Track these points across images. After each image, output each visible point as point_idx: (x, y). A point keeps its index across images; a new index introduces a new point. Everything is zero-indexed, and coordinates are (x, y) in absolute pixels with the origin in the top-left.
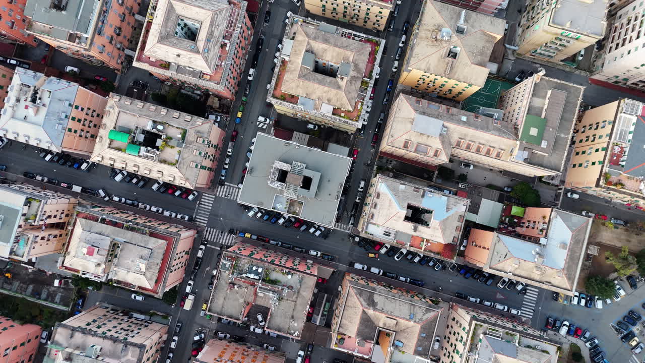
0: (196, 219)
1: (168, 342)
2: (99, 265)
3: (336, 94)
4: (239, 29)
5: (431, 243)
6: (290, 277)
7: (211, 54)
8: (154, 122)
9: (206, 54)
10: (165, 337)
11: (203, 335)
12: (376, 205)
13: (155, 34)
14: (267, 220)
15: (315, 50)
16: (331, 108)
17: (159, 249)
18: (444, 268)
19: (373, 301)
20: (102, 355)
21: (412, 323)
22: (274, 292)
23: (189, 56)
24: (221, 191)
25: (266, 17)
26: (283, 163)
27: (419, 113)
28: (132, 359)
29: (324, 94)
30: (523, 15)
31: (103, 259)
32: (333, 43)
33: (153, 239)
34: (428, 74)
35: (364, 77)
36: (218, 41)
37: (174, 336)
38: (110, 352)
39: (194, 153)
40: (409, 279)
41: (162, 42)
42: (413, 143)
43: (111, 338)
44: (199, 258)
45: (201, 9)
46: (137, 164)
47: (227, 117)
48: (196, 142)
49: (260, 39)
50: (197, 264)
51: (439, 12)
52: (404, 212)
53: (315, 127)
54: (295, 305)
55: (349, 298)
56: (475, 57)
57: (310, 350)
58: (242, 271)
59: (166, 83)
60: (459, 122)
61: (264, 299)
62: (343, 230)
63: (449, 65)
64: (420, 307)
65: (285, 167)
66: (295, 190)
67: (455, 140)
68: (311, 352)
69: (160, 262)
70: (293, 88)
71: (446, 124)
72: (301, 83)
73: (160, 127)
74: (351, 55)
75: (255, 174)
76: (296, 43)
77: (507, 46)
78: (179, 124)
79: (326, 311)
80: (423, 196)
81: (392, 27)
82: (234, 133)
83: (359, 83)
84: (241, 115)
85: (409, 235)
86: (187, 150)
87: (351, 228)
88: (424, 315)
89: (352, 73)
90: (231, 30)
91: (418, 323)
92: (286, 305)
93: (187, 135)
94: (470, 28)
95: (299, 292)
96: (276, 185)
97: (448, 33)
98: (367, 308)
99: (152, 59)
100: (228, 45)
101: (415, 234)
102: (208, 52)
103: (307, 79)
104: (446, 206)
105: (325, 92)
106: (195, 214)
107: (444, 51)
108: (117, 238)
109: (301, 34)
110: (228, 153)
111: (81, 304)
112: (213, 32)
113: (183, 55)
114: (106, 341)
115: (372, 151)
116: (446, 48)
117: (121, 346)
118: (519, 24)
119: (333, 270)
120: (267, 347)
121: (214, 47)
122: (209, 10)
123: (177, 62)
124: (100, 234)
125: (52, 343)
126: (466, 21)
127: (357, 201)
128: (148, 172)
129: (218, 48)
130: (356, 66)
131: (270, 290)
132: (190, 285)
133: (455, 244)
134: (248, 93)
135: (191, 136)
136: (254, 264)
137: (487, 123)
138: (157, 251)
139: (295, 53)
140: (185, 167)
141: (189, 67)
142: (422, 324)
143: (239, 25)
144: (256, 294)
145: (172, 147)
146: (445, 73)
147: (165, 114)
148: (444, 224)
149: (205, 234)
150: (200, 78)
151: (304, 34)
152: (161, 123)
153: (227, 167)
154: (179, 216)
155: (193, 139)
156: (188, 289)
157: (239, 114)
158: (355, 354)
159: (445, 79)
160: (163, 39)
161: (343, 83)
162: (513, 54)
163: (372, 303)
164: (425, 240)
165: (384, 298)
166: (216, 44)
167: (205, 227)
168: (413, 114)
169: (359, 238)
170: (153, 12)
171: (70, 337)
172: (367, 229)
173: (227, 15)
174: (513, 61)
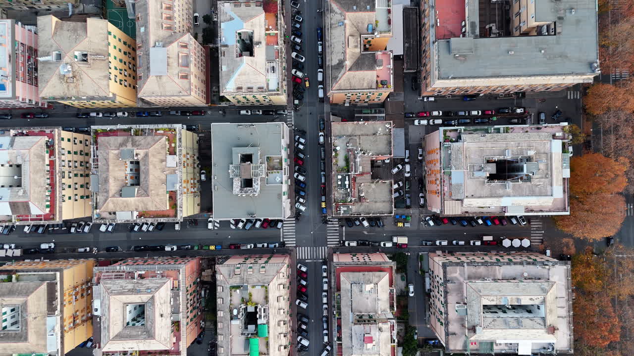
0: (323, 258)
1: (442, 249)
2: (380, 329)
3: (153, 155)
4: (122, 268)
5: (269, 27)
6: (338, 148)
7: (151, 285)
8: (232, 319)
9: (153, 290)
10: (439, 252)
11: (427, 219)
12: (249, 88)
13: (147, 344)
14: (304, 192)
15: (118, 188)
16: (170, 158)
17: (349, 278)
18: (298, 13)
19: (338, 64)
20: (463, 300)
21: (346, 22)
22: (355, 158)
23: (159, 305)
24: (290, 243)
25: (113, 251)
26: (234, 186)
27: (149, 73)
28: (458, 272)
29: (158, 168)
30: (39, 9)
31: (373, 327)
32: (106, 173)
33: (342, 286)
34: (112, 77)
35: (131, 135)
36: (137, 283)
37: (437, 245)
38: (459, 294)
39: (251, 273)
40: (319, 43)
41: (153, 335)
42: (181, 71)
43: (446, 297)
44: (358, 243)
45: (111, 308)
46: (277, 323)
47: (219, 259)
48: (240, 274)
49: (135, 250)
50: (364, 244)
51: (48, 82)
52: (246, 59)
53: (203, 173)
54: (362, 135)
55: (343, 88)
56: (79, 36)
57: (411, 116)
58: (346, 194)
59: (203, 326)
60: (147, 33)
61: (365, 165)
62: (293, 118)
63: (94, 58)
64: (331, 19)
65: (237, 183)
66: (257, 168)
67: (166, 33)
68: (412, 113)
69: (361, 274)
70: (161, 199)
71: (152, 44)
72: (153, 192)
73: (235, 312)
74: (112, 153)
75: (252, 210)
76: (118, 209)
77: (70, 14)
78: (227, 296)
79: (371, 111)
80: (226, 46)
81: (86, 129)
82: (233, 247)
83: (137, 138)
84: (212, 246)
85: (267, 49)
86: (250, 280)
87: (289, 111)
88: (336, 13)
89: (129, 146)
90: (124, 274)
91: (345, 16)
92: (366, 143)
93: (235, 285)
94: (53, 48)
95: (350, 136)
96: (256, 186)
97: (64, 67)
98: (346, 68)
99: (174, 340)
100: (140, 273)
101: (264, 43)
102: (150, 289)
103: (148, 188)
104: (230, 22)
105: (155, 167)
106: (319, 261)
107: (83, 66)
108: (351, 321)
109: (107, 206)
110: (252, 247)
111: (434, 341)
112: (129, 290)
113: (160, 311)
114: (449, 301)
115: (209, 112)
116: (79, 65)
117: (449, 285)
118: (49, 10)
119: (331, 116)
120: (421, 156)
121: (145, 284)
122: (109, 300)
123: (170, 316)
124: (352, 337)
125: (466, 350)
126: (48, 54)
127: (261, 113)
128: (282, 311)
129: (144, 281)
130: (121, 145)
131: (355, 162)
132: (384, 245)
133: (262, 3)
134: (190, 246)
135: (235, 281)
136: (336, 185)
137: (140, 7)
138: (351, 279)
139: (126, 207)
140: (267, 277)
141: (170, 303)
142: (345, 12)
143: (118, 269)
144: (362, 174)
145: (250, 295)
146: (104, 60)
147: (222, 312)
148: (245, 18)
149: (334, 245)
150: (178, 290)
151: (106, 203)
152: (231, 311)
153: (266, 245)
154: (325, 274)
155: (238, 278)
156: (389, 245)
157: (212, 248)
158: (391, 66)
159: (111, 59)
160: (150, 335)
161: (142, 153)
162: (77, 7)
163: (341, 65)
164: (267, 32)
165: (332, 55)
166: (141, 283)
167: (328, 247)
168: (152, 79)
169: (295, 101)
170: (129, 353)
171: (454, 336)
172: (274, 91)
173: (109, 282)
174: (85, 5)
